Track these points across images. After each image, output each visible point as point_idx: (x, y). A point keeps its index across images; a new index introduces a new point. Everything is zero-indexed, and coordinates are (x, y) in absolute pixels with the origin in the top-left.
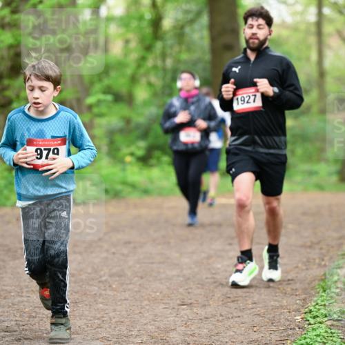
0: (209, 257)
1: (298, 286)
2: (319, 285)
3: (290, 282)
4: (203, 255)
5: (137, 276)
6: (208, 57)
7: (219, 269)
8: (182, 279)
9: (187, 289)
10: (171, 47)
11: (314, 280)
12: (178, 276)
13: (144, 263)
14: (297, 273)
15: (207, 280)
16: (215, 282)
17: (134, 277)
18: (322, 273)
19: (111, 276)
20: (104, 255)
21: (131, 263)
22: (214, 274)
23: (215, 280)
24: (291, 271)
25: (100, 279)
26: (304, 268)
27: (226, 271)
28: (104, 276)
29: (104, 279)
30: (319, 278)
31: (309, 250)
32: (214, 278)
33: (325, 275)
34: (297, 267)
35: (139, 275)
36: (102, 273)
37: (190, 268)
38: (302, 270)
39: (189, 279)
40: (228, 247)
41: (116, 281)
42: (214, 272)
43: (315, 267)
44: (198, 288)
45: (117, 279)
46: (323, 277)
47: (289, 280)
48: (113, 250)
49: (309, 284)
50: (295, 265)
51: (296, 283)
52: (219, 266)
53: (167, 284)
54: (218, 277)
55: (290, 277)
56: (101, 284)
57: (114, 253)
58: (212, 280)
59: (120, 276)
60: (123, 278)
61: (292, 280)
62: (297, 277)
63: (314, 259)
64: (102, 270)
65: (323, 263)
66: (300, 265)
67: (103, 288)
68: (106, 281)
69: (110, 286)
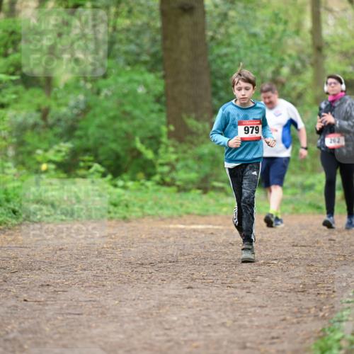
0: (160, 306)
1: (286, 346)
2: (315, 344)
3: (275, 340)
4: (153, 303)
5: (59, 333)
6: (159, 24)
7: (174, 322)
8: (121, 336)
9: (129, 351)
10: (107, 8)
11: (308, 338)
12: (117, 332)
13: (70, 314)
14: (285, 328)
15: (158, 338)
16: (169, 341)
17: (55, 334)
18: (320, 329)
19: (22, 332)
20: (13, 302)
21: (49, 314)
22: (166, 329)
23: (169, 338)
24: (276, 325)
25: (7, 337)
26: (295, 321)
27: (184, 325)
28: (12, 331)
29: (11, 336)
30: (316, 335)
31: (300, 296)
32: (168, 336)
33: (323, 330)
34: (284, 320)
35: (61, 330)
36: (9, 327)
37: (134, 321)
38: (293, 323)
39: (132, 336)
40: (187, 291)
41: (30, 339)
42: (167, 326)
43: (311, 319)
44: (145, 349)
45: (31, 336)
46: (321, 334)
47: (273, 338)
48: (25, 296)
49: (301, 343)
50: (282, 317)
51: (283, 342)
52: (175, 318)
53: (102, 343)
54: (173, 334)
55: (274, 334)
56: (8, 344)
57: (25, 300)
58: (165, 338)
59: (35, 332)
60: (39, 335)
61: (278, 338)
62: (284, 333)
63: (308, 309)
64: (9, 324)
65: (321, 314)
66: (288, 317)
67: (11, 349)
68: (14, 339)
69: (21, 346)
